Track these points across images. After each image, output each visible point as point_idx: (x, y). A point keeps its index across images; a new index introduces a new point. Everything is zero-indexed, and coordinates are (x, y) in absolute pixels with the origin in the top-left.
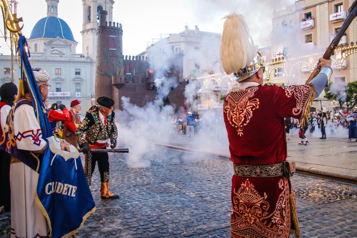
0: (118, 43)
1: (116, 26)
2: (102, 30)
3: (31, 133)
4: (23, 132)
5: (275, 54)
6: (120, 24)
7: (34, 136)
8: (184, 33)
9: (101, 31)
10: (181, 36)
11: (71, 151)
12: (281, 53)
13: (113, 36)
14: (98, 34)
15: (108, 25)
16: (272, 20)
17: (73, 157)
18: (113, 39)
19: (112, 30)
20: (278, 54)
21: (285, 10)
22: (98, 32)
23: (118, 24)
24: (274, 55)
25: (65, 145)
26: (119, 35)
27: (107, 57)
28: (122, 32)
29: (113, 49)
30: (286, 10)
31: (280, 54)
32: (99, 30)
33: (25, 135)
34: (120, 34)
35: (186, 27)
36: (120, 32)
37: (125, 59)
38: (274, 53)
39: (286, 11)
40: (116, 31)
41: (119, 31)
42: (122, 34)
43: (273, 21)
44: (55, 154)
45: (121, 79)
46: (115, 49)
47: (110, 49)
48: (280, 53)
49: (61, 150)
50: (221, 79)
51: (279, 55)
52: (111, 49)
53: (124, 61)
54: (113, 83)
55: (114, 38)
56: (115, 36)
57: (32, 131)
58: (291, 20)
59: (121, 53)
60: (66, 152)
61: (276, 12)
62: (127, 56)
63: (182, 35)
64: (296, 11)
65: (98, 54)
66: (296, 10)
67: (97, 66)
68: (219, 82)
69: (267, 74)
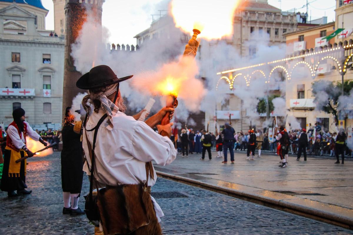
2: (73, 9)
14: (67, 13)
15: (80, 1)
22: (67, 11)
65: (67, 42)
67: (66, 59)
68: (248, 78)
69: (312, 68)
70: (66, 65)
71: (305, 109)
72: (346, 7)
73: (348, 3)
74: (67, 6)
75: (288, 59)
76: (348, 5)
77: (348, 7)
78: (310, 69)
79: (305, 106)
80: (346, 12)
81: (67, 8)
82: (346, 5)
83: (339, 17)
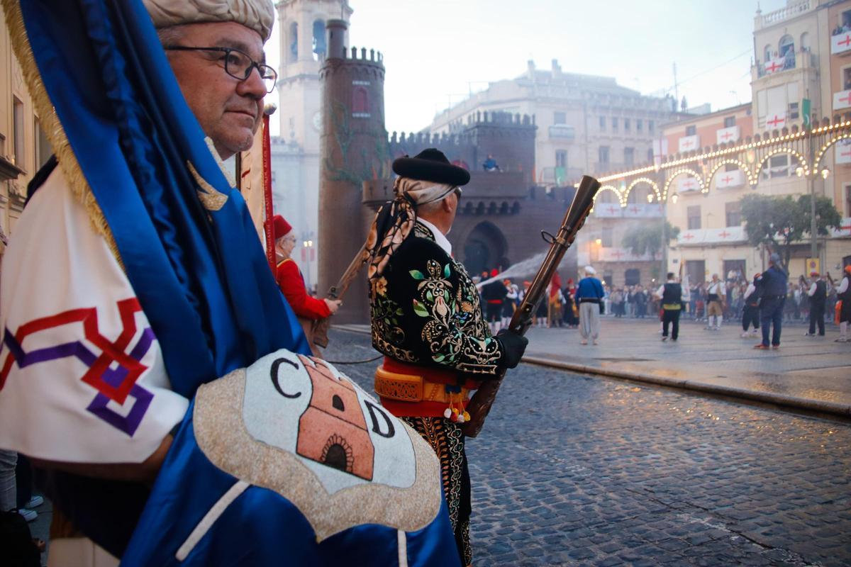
0: (373, 101)
1: (368, 57)
2: (335, 69)
3: (75, 332)
4: (23, 322)
5: (761, 121)
6: (379, 54)
7: (97, 351)
8: (525, 78)
9: (331, 71)
10: (521, 86)
11: (376, 479)
12: (779, 118)
13: (361, 83)
14: (324, 79)
15: (350, 55)
16: (753, 36)
17: (391, 520)
18: (362, 90)
19: (359, 68)
20: (770, 120)
21: (784, 10)
22: (325, 74)
23: (372, 52)
24: (761, 125)
25: (344, 430)
26: (376, 79)
27: (348, 134)
28: (383, 72)
29: (362, 115)
30: (787, 9)
31: (776, 121)
32: (327, 69)
33: (32, 343)
34: (379, 77)
35: (531, 63)
36: (378, 71)
37: (390, 140)
38: (759, 119)
39: (785, 12)
40: (370, 70)
41: (376, 70)
42: (382, 77)
43: (755, 39)
44: (234, 481)
45: (385, 188)
46: (367, 115)
47: (354, 115)
48: (776, 117)
49: (294, 460)
50: (627, 188)
51: (773, 124)
52: (357, 115)
53: (389, 145)
54: (364, 199)
55: (364, 88)
56: (366, 83)
57: (89, 317)
58: (804, 34)
59: (383, 126)
60: (331, 477)
61: (763, 14)
62: (395, 134)
63: (521, 82)
64: (818, 9)
65: (325, 129)
66: (819, 6)
67: (324, 159)
68: (623, 194)
69: (750, 170)
70: (324, 169)
71: (703, 247)
72: (771, 77)
73: (773, 70)
74: (325, 66)
75: (702, 157)
76: (773, 74)
77: (774, 77)
78: (747, 172)
79: (704, 241)
80: (771, 85)
81: (324, 68)
82: (769, 74)
83: (759, 93)
